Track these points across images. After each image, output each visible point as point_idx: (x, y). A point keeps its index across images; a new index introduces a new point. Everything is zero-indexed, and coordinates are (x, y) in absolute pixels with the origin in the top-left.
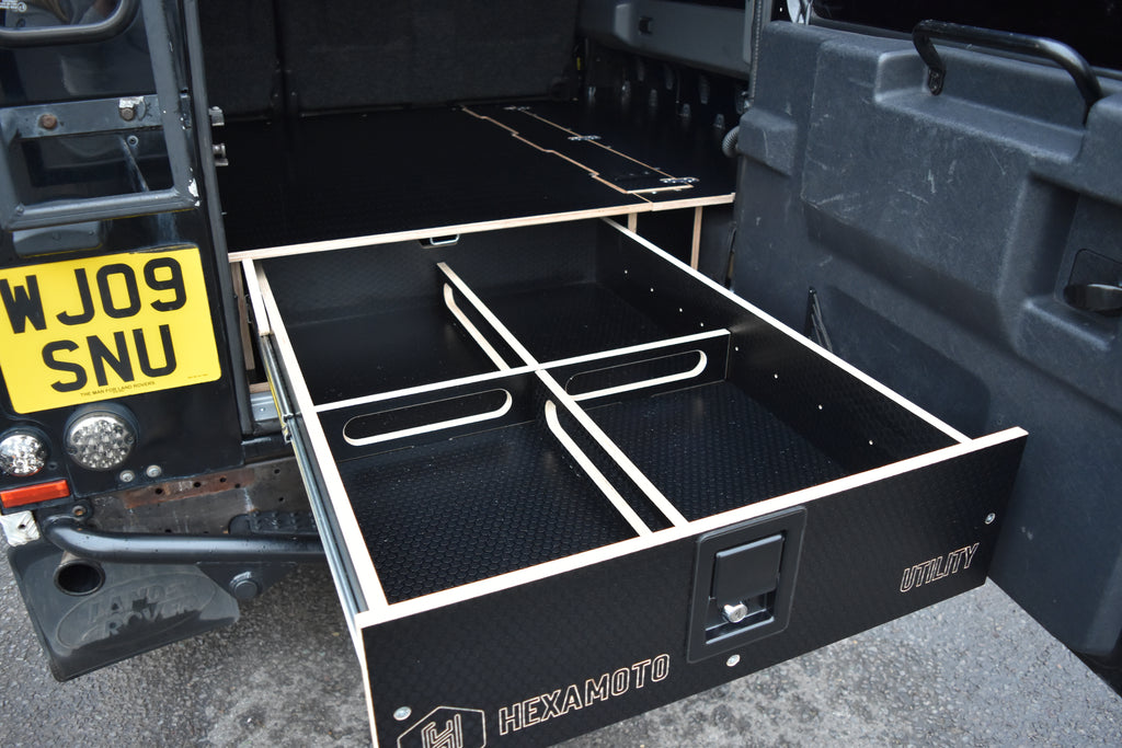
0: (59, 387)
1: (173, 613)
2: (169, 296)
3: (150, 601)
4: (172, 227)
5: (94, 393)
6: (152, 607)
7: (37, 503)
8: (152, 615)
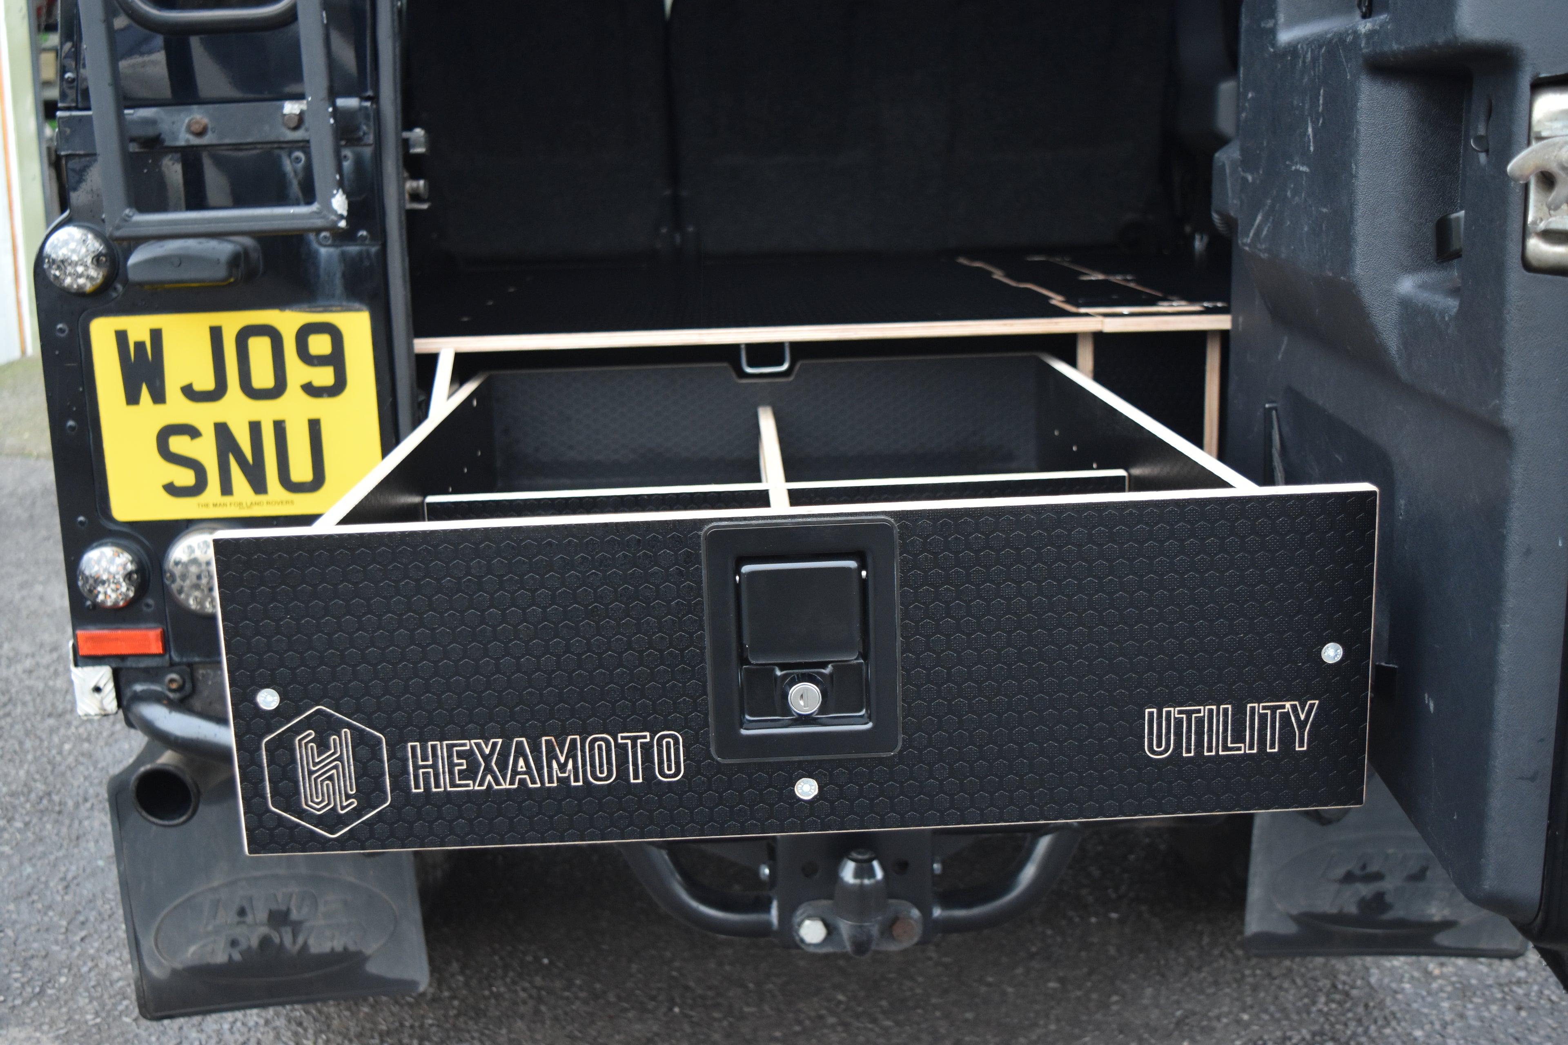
0: (172, 489)
1: (326, 947)
2: (324, 376)
3: (294, 915)
4: (338, 282)
5: (215, 505)
6: (296, 927)
7: (123, 657)
8: (294, 942)
